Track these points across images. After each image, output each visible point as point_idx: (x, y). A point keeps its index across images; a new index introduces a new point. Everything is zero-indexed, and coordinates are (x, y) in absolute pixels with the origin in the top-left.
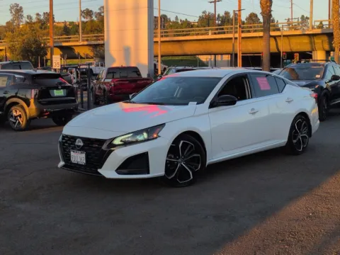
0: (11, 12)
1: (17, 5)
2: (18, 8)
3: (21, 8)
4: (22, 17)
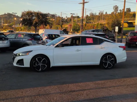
1: (116, 6)
4: (118, 10)
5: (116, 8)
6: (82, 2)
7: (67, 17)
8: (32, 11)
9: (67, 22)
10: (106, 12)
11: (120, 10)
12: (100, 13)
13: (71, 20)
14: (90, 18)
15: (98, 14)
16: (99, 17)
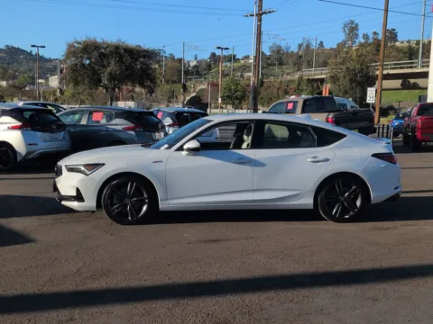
0: (345, 31)
1: (352, 22)
2: (354, 26)
3: (357, 25)
4: (357, 36)
5: (352, 29)
6: (255, 10)
7: (196, 58)
8: (99, 40)
9: (198, 73)
10: (321, 42)
11: (366, 36)
12: (300, 46)
13: (209, 67)
14: (269, 62)
15: (294, 49)
16: (301, 57)
